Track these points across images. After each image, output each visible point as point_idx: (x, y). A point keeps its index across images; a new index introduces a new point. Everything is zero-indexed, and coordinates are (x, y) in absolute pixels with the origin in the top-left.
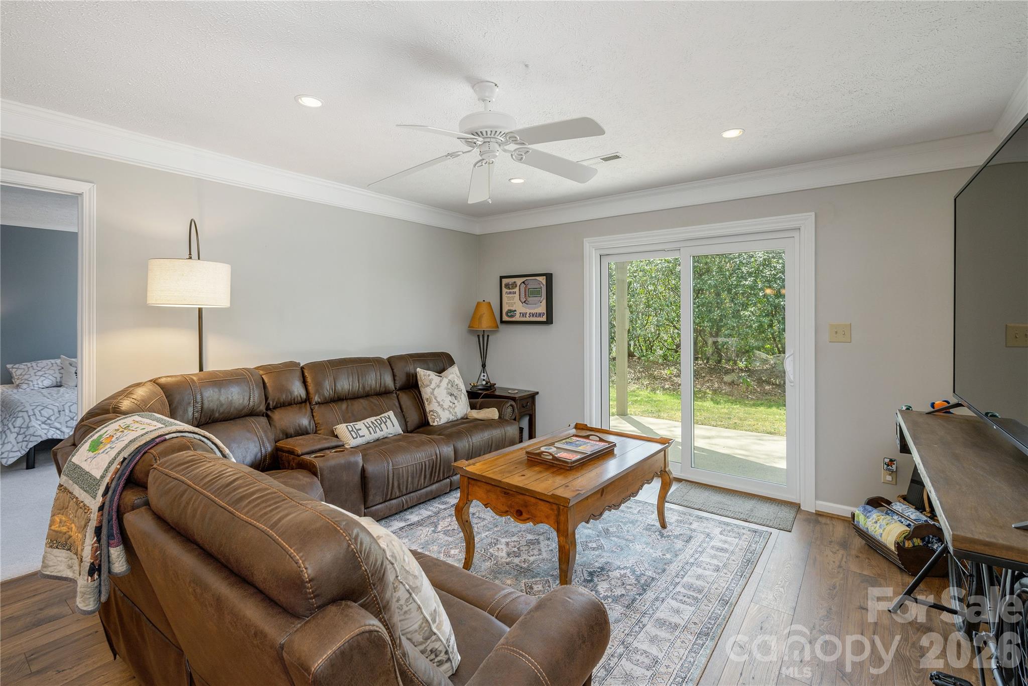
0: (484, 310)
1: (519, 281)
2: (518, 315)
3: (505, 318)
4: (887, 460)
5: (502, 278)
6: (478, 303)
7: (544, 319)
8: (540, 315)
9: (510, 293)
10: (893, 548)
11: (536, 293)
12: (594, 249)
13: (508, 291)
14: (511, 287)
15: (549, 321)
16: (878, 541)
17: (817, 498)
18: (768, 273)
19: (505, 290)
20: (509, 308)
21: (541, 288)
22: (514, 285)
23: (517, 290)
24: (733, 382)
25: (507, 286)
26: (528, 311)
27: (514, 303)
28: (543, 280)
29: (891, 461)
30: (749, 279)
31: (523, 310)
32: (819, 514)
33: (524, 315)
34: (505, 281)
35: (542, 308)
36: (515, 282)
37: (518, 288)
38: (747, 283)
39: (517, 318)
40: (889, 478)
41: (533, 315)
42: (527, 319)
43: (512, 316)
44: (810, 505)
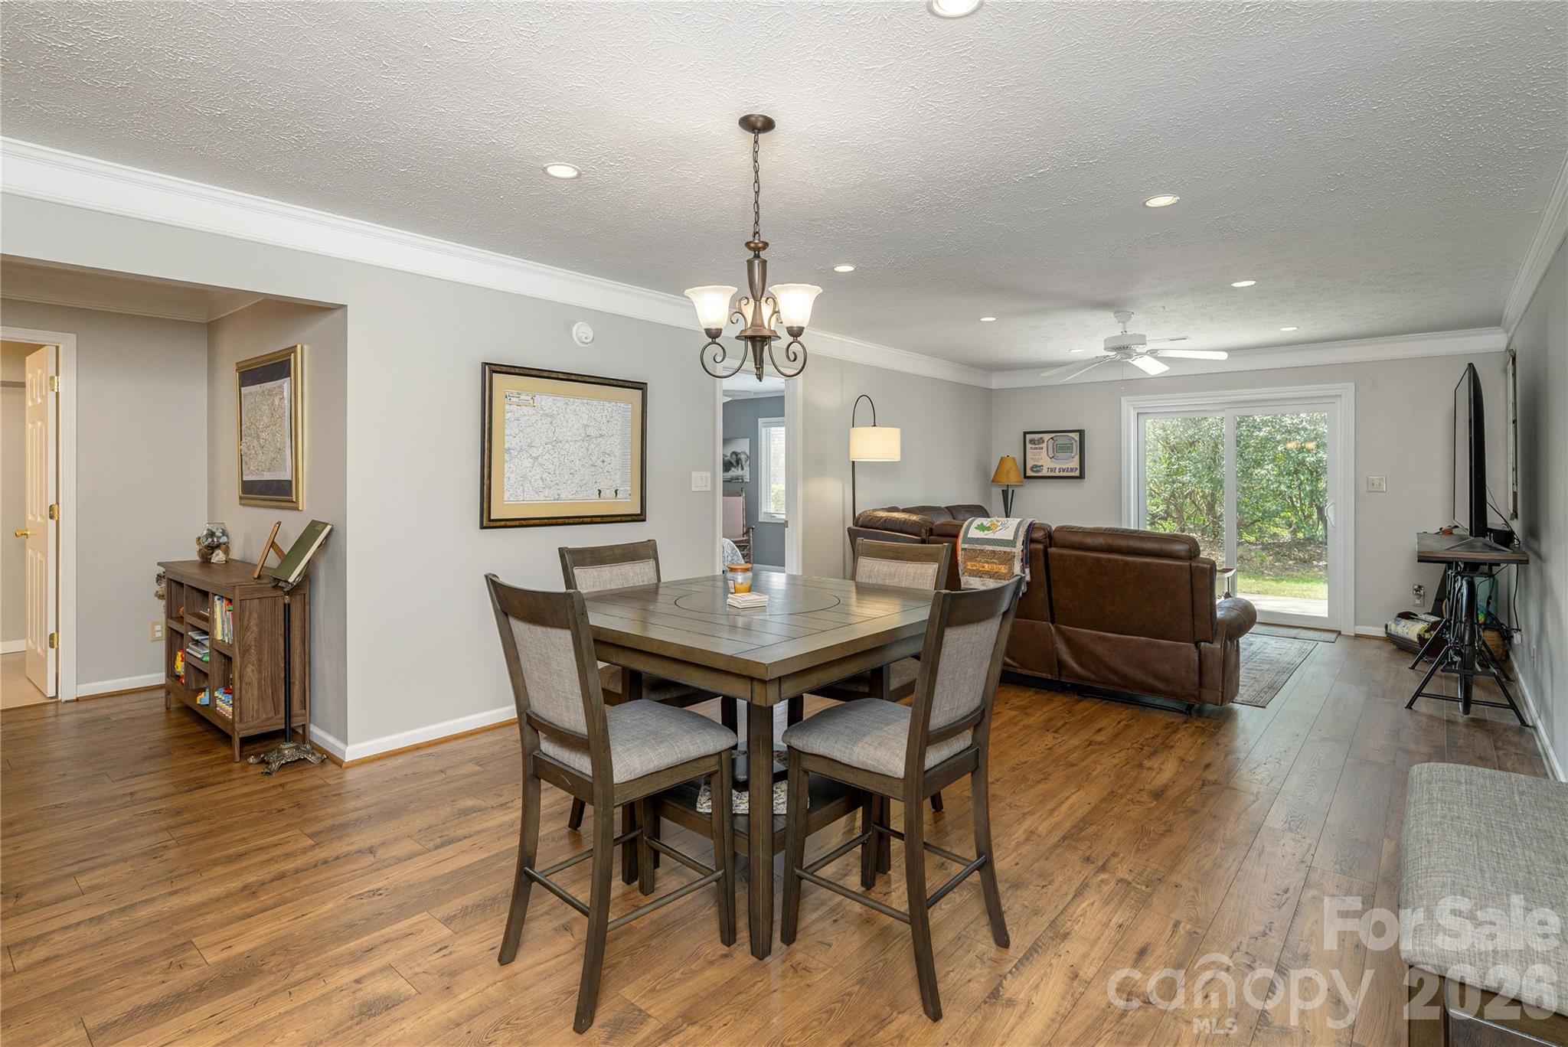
0: (1008, 465)
1: (1047, 437)
2: (1045, 469)
3: (1029, 473)
4: (1416, 587)
5: (1025, 433)
6: (1002, 458)
7: (1077, 473)
8: (1072, 470)
9: (1036, 448)
10: (1416, 640)
11: (1067, 448)
12: (1132, 408)
13: (1034, 446)
14: (1036, 443)
15: (1082, 476)
16: (1405, 639)
17: (1355, 624)
18: (1289, 422)
19: (1029, 446)
20: (1034, 463)
21: (1072, 444)
22: (1041, 441)
23: (1044, 445)
24: (1242, 557)
25: (1032, 441)
26: (1058, 467)
27: (1042, 458)
28: (1076, 436)
29: (1420, 587)
30: (1264, 429)
31: (1052, 466)
32: (1357, 636)
33: (1053, 470)
34: (1029, 437)
35: (1075, 463)
36: (1041, 438)
37: (1045, 444)
38: (1261, 434)
39: (1044, 473)
40: (1418, 602)
41: (1064, 471)
42: (1057, 474)
43: (1038, 471)
44: (1349, 630)
